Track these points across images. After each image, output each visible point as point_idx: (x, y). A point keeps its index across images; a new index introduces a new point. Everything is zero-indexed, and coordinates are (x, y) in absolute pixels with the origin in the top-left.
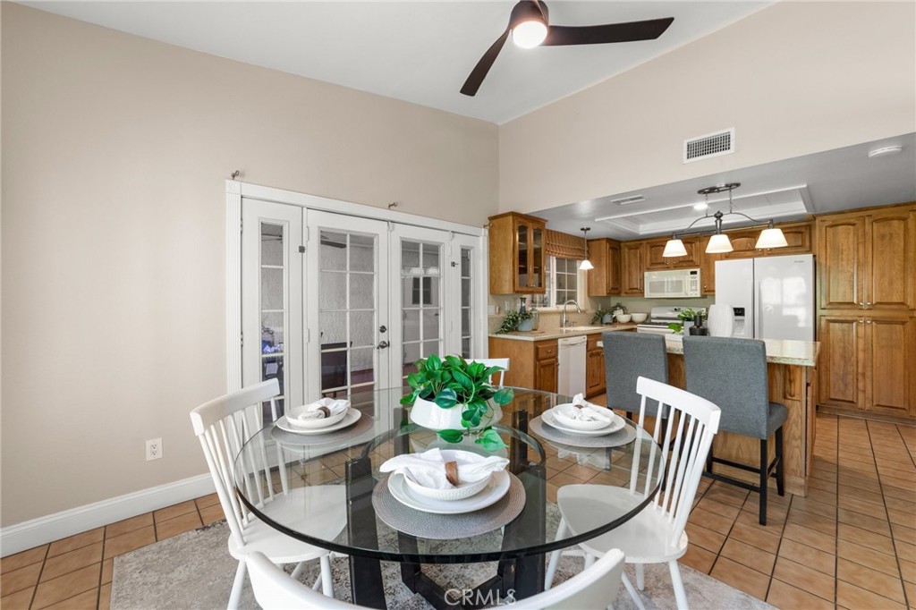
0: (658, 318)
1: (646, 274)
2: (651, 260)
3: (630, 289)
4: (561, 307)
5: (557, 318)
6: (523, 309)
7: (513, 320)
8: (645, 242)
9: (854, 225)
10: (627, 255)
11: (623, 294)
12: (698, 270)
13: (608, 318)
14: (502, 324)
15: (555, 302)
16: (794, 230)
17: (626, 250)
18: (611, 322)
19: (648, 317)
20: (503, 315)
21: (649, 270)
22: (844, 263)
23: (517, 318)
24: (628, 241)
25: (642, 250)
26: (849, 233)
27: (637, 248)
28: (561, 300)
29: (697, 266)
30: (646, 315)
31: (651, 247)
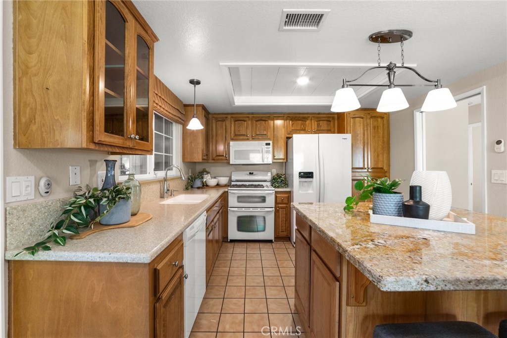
0: (237, 181)
1: (232, 143)
2: (235, 132)
3: (217, 156)
4: (161, 174)
5: (156, 188)
6: (109, 181)
7: (87, 206)
8: (229, 116)
9: (362, 118)
10: (214, 126)
11: (210, 161)
12: (271, 142)
13: (198, 183)
14: (53, 219)
15: (153, 167)
16: (326, 119)
17: (214, 121)
18: (201, 186)
19: (230, 181)
20: (61, 195)
21: (233, 140)
22: (359, 142)
23: (98, 201)
24: (215, 114)
25: (228, 123)
26: (361, 123)
27: (223, 121)
28: (158, 166)
29: (269, 139)
30: (228, 178)
31: (235, 121)
